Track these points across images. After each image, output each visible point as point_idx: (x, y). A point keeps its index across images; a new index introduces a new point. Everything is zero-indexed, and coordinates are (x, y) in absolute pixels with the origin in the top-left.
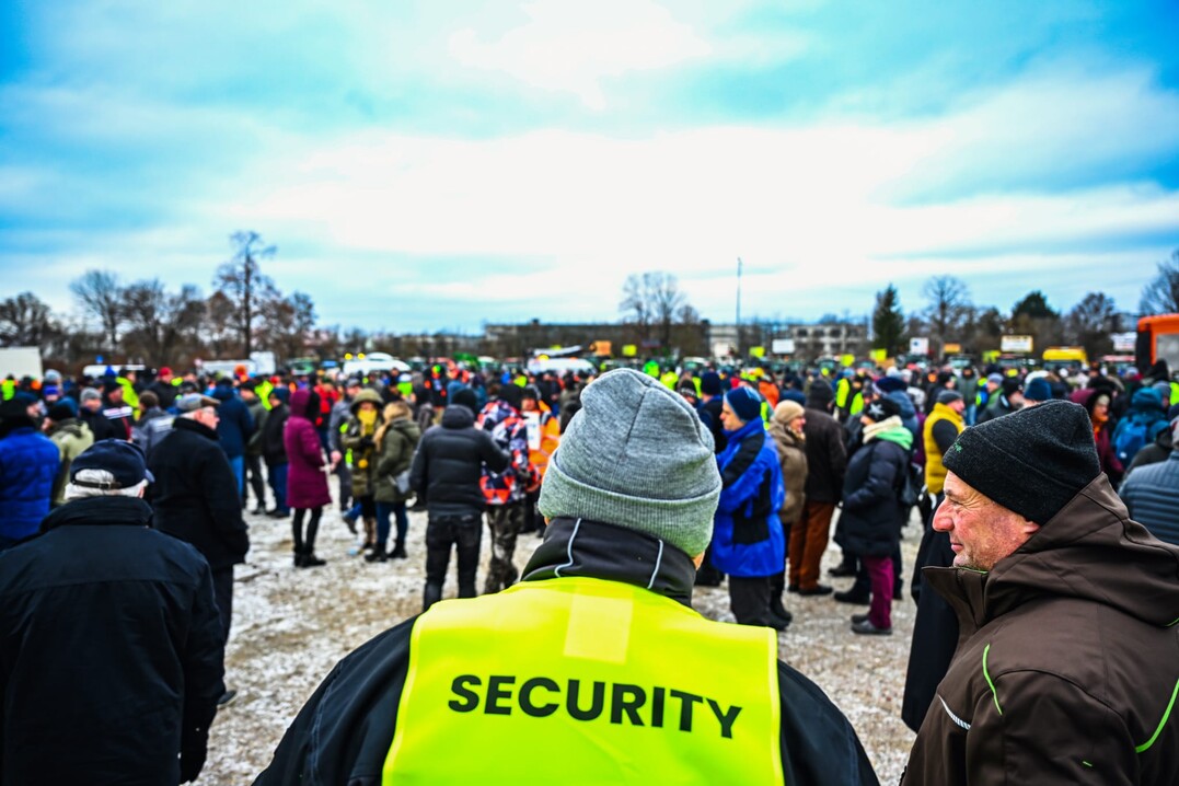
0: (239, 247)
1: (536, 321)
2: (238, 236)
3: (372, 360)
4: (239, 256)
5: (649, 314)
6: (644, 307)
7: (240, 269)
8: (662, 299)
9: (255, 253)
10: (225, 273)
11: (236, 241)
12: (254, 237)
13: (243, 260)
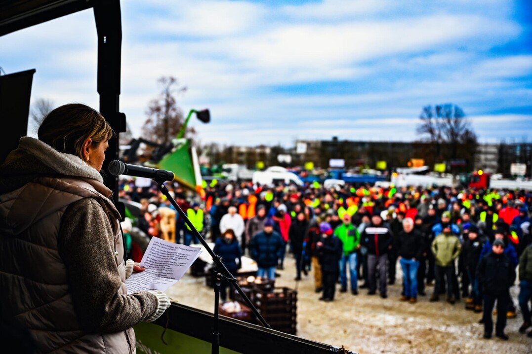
0: (163, 87)
1: (335, 138)
2: (163, 80)
3: (273, 171)
4: (162, 94)
5: (439, 136)
6: (437, 132)
7: (162, 103)
8: (451, 126)
9: (173, 91)
10: (153, 105)
11: (161, 84)
12: (173, 80)
13: (165, 96)
